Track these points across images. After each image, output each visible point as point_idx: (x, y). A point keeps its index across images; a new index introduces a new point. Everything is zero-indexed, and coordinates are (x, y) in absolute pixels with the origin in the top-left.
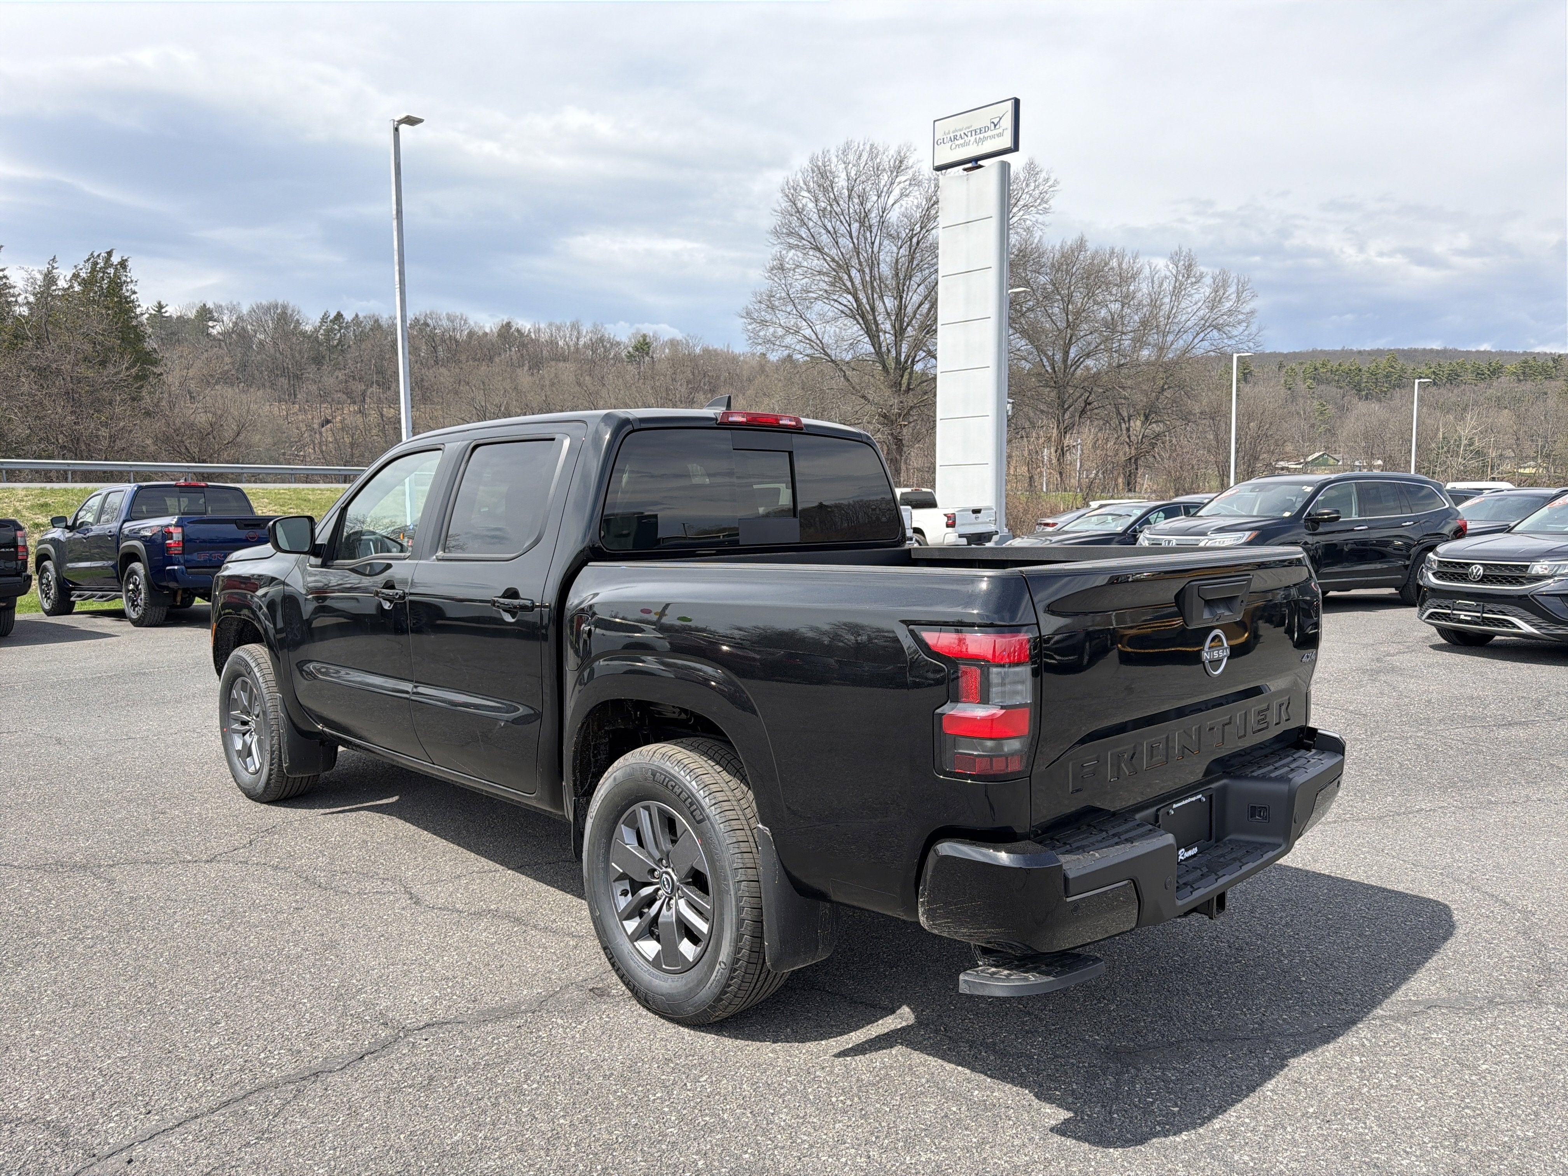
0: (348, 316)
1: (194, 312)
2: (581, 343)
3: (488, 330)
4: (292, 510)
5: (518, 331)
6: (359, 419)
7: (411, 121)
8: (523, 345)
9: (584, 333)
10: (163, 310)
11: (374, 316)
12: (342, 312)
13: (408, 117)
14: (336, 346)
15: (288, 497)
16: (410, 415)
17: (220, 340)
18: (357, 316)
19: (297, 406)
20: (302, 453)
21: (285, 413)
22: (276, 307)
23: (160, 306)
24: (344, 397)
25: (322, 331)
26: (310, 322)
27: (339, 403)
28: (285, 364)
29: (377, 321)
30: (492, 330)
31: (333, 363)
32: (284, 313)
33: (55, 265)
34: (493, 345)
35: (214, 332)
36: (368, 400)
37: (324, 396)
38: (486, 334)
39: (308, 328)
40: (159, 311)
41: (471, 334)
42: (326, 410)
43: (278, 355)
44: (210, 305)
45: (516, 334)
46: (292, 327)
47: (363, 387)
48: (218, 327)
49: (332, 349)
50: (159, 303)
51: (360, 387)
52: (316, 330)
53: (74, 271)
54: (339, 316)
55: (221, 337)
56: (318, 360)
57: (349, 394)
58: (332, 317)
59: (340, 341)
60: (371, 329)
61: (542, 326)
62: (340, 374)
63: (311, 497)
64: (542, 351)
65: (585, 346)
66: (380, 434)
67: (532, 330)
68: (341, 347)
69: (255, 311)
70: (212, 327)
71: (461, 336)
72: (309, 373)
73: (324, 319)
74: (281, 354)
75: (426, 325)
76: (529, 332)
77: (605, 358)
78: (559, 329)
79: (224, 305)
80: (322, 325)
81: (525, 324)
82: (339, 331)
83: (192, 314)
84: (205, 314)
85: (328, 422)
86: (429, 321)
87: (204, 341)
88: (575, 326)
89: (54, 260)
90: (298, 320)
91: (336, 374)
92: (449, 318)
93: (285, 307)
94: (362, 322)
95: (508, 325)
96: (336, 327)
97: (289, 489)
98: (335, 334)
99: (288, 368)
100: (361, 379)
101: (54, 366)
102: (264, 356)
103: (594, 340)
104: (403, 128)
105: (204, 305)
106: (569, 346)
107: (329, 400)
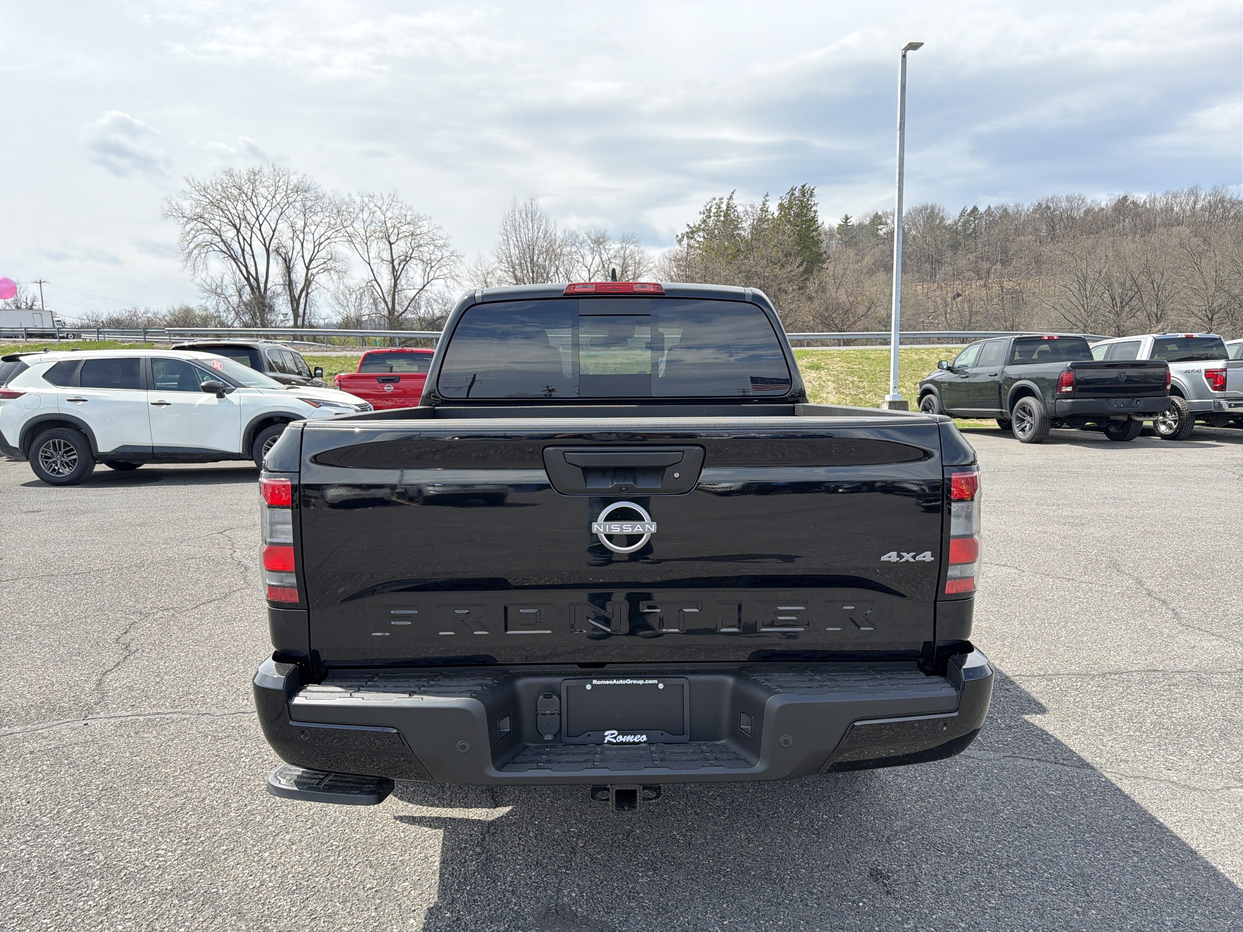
0: (982, 209)
1: (868, 219)
2: (1198, 206)
3: (1103, 205)
4: (855, 366)
5: (1133, 202)
6: (984, 292)
7: (914, 46)
8: (1138, 215)
9: (1203, 197)
10: (848, 221)
11: (1002, 206)
12: (977, 206)
13: (910, 44)
14: (970, 234)
15: (855, 356)
16: (899, 289)
17: (884, 239)
18: (989, 207)
19: (936, 284)
20: (937, 321)
21: (926, 290)
22: (926, 209)
23: (847, 218)
24: (972, 274)
25: (960, 224)
26: (951, 217)
27: (969, 280)
28: (930, 252)
29: (1005, 210)
30: (1107, 205)
31: (967, 248)
32: (932, 212)
33: (767, 198)
34: (1107, 219)
35: (881, 233)
36: (992, 276)
37: (957, 275)
38: (1103, 209)
39: (949, 222)
40: (846, 222)
41: (1087, 212)
42: (957, 286)
43: (925, 246)
44: (880, 213)
45: (1131, 206)
46: (938, 222)
47: (989, 265)
48: (884, 229)
49: (967, 237)
50: (846, 216)
51: (986, 265)
52: (956, 223)
53: (780, 202)
54: (975, 209)
55: (886, 237)
56: (955, 247)
57: (978, 273)
58: (969, 211)
59: (974, 229)
60: (1000, 218)
61: (1158, 195)
62: (971, 257)
63: (872, 356)
64: (1155, 218)
65: (1203, 209)
66: (1000, 302)
67: (1147, 201)
68: (974, 235)
69: (910, 214)
70: (881, 230)
71: (1078, 214)
72: (947, 258)
73: (962, 215)
74: (928, 245)
75: (1048, 208)
76: (1145, 202)
77: (1225, 219)
78: (1175, 196)
79: (888, 211)
80: (960, 218)
81: (1141, 197)
82: (974, 221)
83: (867, 222)
84: (877, 220)
85: (959, 295)
86: (1050, 204)
87: (873, 240)
88: (1193, 192)
89: (767, 195)
90: (942, 217)
91: (968, 256)
92: (1069, 200)
93: (933, 208)
94: (993, 212)
95: (1125, 198)
96: (972, 219)
97: (857, 351)
98: (970, 225)
99: (932, 255)
100: (988, 259)
101: (754, 270)
102: (915, 248)
103: (1212, 202)
104: (909, 53)
105: (877, 213)
106: (1184, 212)
107: (961, 278)
